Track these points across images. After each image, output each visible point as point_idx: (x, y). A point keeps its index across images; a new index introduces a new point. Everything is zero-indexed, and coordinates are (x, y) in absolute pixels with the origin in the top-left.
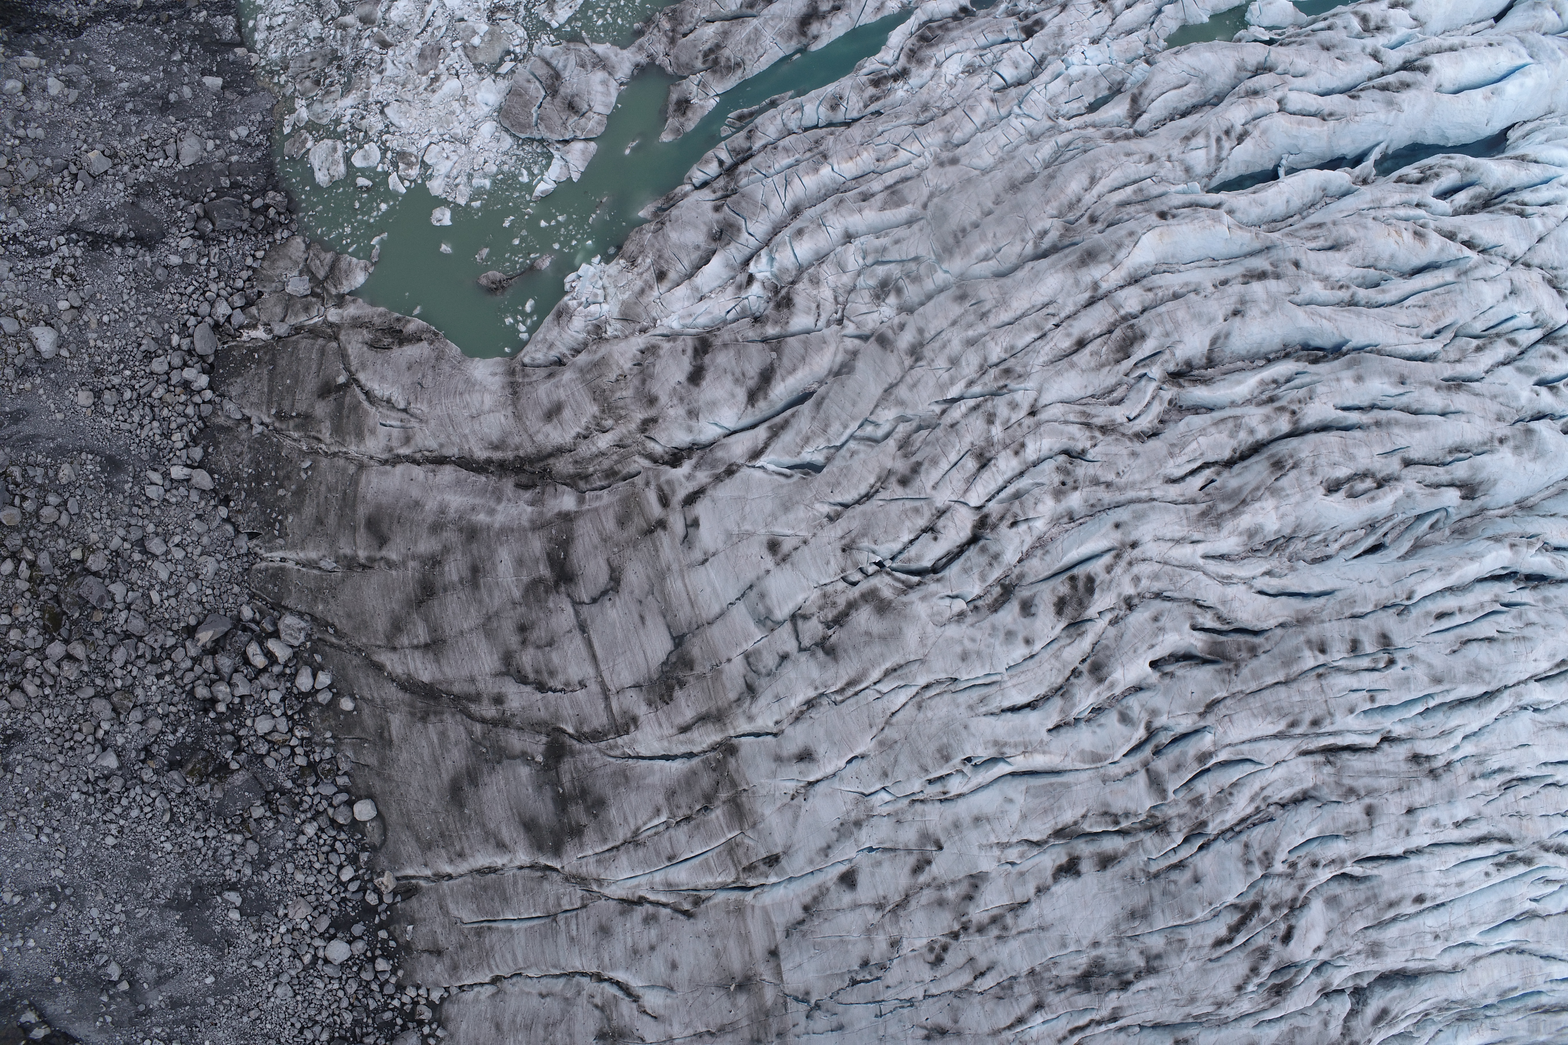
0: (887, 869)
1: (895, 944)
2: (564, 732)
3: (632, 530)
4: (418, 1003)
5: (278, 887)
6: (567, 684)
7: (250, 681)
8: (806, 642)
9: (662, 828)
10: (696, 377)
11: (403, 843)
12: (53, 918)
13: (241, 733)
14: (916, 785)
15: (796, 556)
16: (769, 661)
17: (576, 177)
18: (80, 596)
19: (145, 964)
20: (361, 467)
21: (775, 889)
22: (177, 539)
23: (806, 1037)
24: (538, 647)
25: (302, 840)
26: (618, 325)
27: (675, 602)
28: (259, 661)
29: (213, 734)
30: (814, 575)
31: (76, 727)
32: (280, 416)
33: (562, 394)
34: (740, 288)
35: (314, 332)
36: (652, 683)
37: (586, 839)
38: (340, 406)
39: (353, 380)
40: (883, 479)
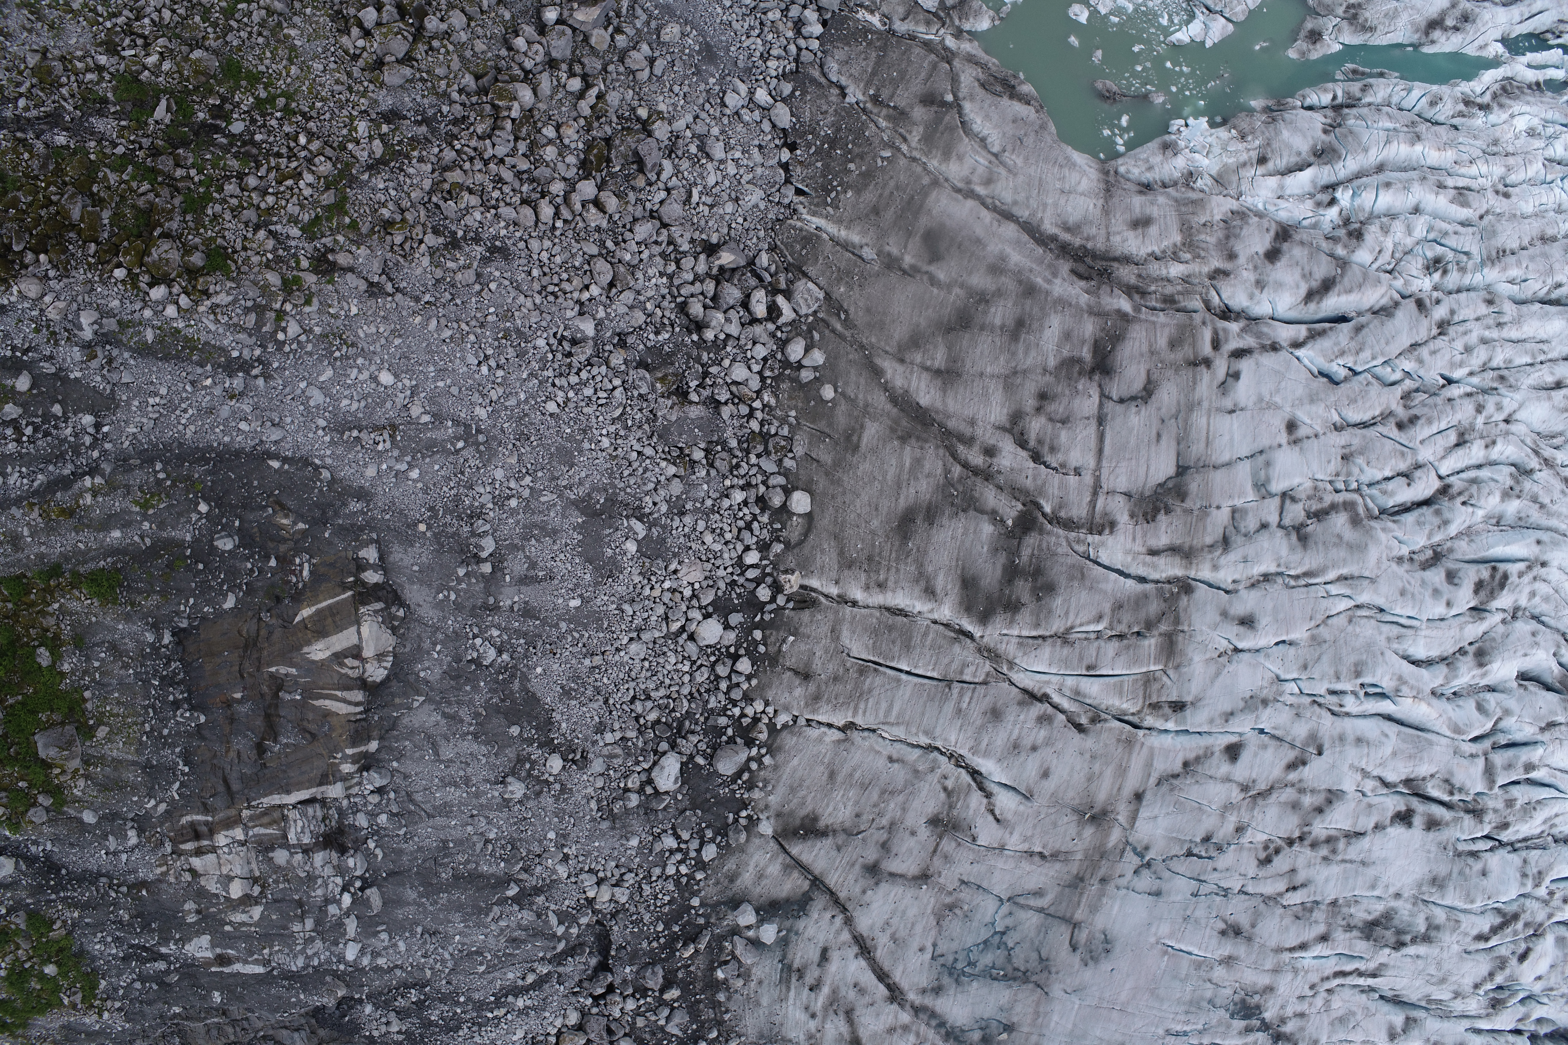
0: (1268, 755)
1: (1240, 830)
2: (1039, 507)
3: (1179, 355)
4: (759, 720)
5: (682, 540)
6: (1063, 466)
7: (743, 325)
8: (1287, 522)
9: (1093, 636)
10: (1272, 255)
11: (823, 551)
12: (451, 459)
13: (711, 370)
14: (1321, 688)
15: (1306, 444)
16: (1251, 523)
17: (1209, 44)
18: (636, 153)
19: (520, 555)
20: (935, 183)
21: (1163, 736)
22: (738, 155)
23: (1124, 891)
24: (1051, 420)
25: (726, 503)
26: (1209, 181)
27: (1193, 434)
28: (760, 310)
29: (690, 357)
30: (1315, 466)
31: (565, 276)
32: (875, 99)
33: (1155, 211)
34: (1319, 204)
35: (927, 45)
36: (1142, 498)
37: (1018, 617)
38: (938, 120)
39: (957, 105)
40: (1386, 416)
